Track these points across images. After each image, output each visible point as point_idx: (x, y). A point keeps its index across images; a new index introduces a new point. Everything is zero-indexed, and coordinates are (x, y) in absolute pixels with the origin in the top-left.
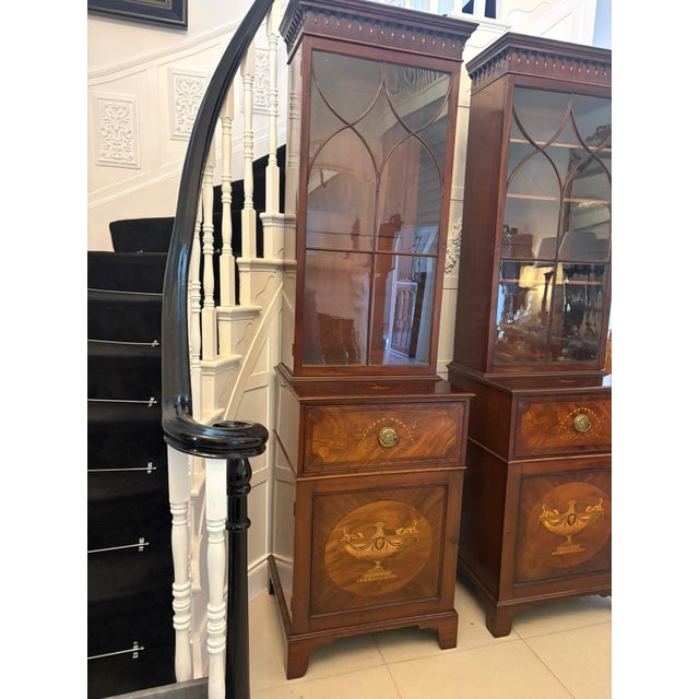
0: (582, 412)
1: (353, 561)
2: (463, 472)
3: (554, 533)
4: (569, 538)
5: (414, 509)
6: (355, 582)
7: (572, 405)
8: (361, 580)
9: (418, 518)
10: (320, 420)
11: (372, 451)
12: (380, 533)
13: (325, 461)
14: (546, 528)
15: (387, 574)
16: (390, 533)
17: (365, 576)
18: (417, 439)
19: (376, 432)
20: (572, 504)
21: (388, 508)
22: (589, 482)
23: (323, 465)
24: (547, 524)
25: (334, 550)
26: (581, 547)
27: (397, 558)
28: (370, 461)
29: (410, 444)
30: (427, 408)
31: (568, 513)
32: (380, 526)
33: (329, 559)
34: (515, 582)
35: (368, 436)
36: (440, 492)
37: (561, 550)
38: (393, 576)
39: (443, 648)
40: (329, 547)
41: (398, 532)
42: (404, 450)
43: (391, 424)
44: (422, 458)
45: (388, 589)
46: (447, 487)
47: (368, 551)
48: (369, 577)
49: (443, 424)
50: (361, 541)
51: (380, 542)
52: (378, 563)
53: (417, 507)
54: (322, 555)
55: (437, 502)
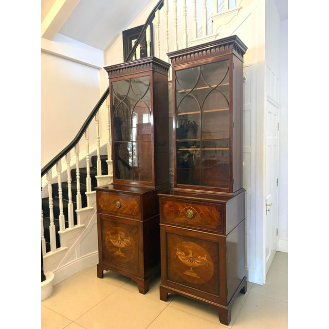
0: (190, 208)
1: (113, 246)
3: (184, 264)
4: (191, 268)
5: (128, 233)
7: (184, 204)
8: (115, 253)
9: (130, 237)
10: (101, 195)
11: (114, 209)
12: (119, 239)
13: (103, 209)
14: (180, 260)
15: (123, 255)
16: (122, 239)
19: (115, 202)
20: (191, 252)
21: (121, 230)
22: (198, 244)
24: (179, 257)
25: (108, 239)
26: (198, 276)
27: (125, 250)
28: (114, 212)
29: (125, 209)
31: (189, 256)
32: (119, 236)
33: (106, 242)
34: (168, 278)
35: (113, 203)
36: (136, 229)
37: (187, 273)
39: (140, 292)
40: (106, 238)
41: (125, 240)
42: (123, 210)
44: (129, 215)
46: (138, 228)
47: (117, 244)
48: (118, 253)
50: (114, 239)
51: (120, 241)
52: (120, 249)
53: (130, 233)
54: (105, 240)
55: (136, 233)
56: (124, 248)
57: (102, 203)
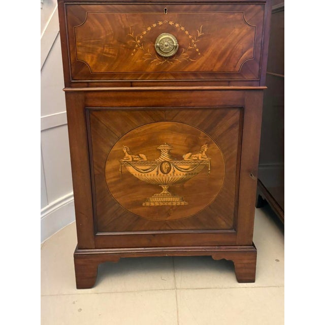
1: (136, 184)
2: (261, 94)
5: (202, 133)
6: (141, 205)
8: (148, 204)
9: (209, 144)
11: (149, 62)
12: (165, 157)
13: (94, 71)
15: (176, 201)
16: (176, 157)
17: (151, 199)
18: (203, 49)
19: (153, 38)
21: (172, 130)
23: (91, 75)
25: (116, 169)
27: (185, 185)
28: (148, 74)
29: (194, 55)
30: (215, 10)
32: (164, 150)
33: (110, 178)
35: (143, 43)
36: (234, 116)
38: (183, 203)
39: (240, 280)
40: (109, 166)
41: (186, 157)
43: (170, 30)
44: (212, 74)
45: (177, 216)
46: (242, 109)
47: (153, 175)
48: (156, 200)
49: (237, 31)
50: (144, 163)
51: (165, 166)
52: (165, 187)
53: (206, 131)
54: (103, 174)
55: (231, 127)
56: (182, 181)
57: (91, 51)
